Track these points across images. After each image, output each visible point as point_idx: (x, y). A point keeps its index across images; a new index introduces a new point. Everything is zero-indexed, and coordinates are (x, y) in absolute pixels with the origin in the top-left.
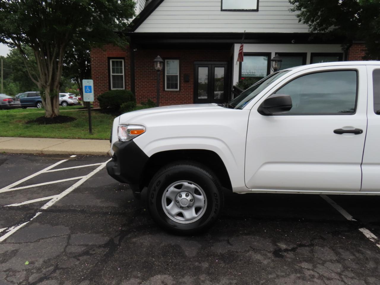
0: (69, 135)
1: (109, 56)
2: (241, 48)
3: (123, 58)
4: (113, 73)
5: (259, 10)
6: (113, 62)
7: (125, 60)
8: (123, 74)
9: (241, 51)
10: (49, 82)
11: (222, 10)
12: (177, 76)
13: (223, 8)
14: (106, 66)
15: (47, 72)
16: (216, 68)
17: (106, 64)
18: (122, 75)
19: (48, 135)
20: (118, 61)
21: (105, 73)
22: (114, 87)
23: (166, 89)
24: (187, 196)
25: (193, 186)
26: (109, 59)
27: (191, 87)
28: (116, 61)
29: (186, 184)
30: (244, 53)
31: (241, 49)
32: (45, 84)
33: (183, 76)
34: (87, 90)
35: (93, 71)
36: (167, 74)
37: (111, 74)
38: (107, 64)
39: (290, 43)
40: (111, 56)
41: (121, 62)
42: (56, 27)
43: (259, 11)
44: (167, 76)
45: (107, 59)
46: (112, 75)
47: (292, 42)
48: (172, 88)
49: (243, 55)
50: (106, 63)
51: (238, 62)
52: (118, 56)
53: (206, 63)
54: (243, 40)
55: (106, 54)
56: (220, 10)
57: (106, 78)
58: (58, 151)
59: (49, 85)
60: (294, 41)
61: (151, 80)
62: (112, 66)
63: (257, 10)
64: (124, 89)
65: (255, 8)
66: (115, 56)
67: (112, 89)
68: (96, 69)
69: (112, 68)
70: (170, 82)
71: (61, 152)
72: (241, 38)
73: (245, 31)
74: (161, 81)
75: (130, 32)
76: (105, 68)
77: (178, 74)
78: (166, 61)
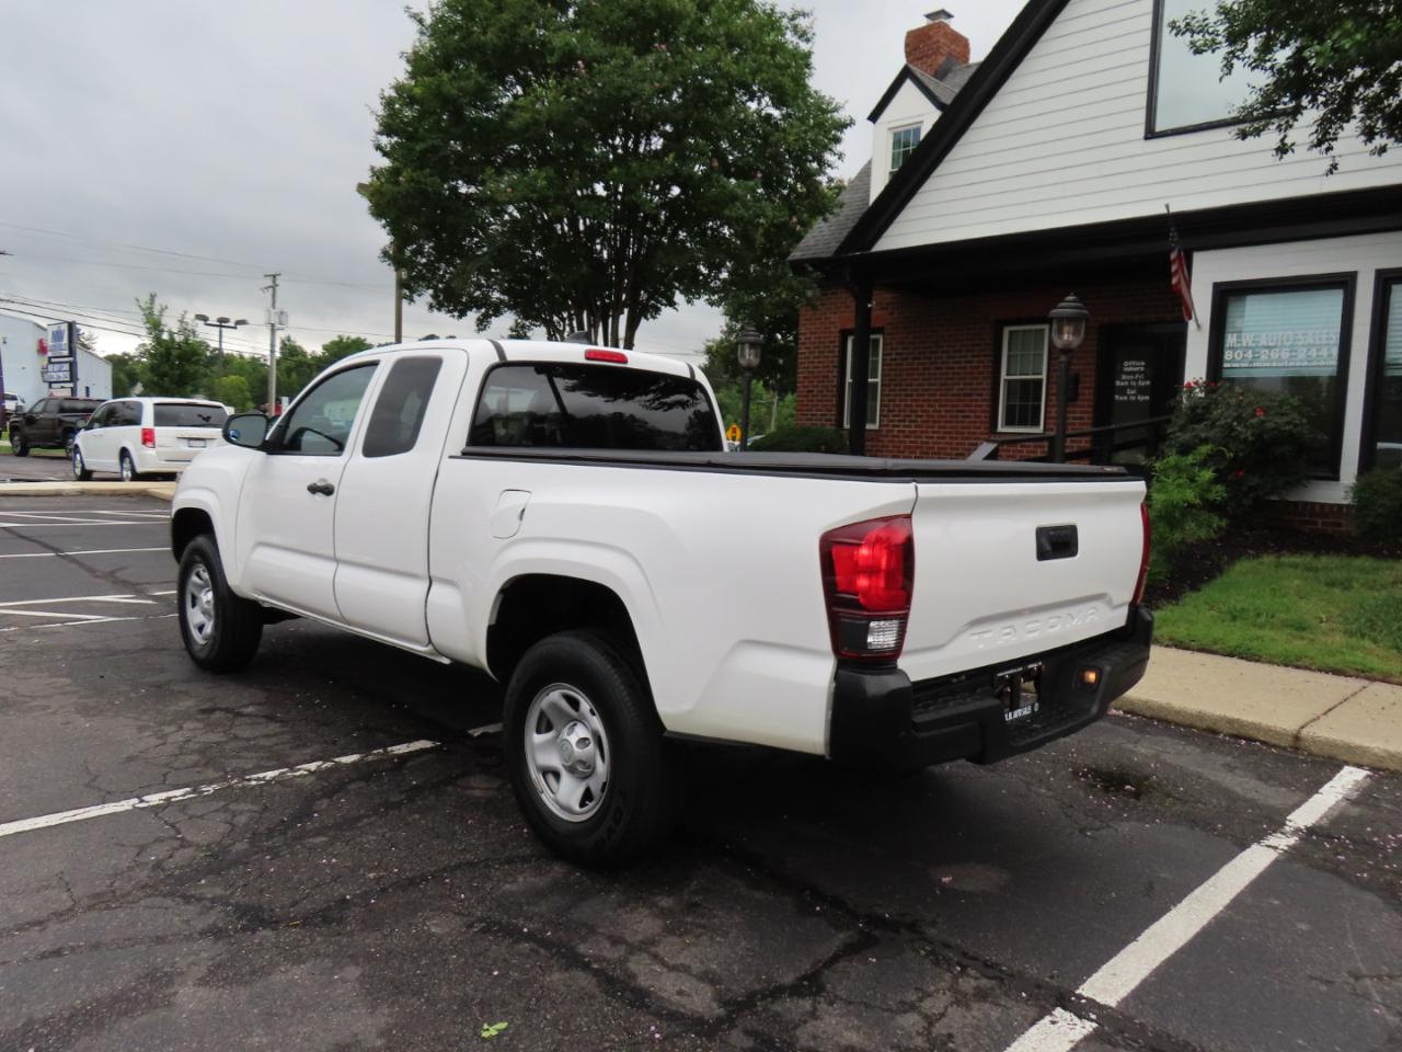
1: (844, 327)
3: (882, 330)
4: (852, 377)
7: (887, 337)
8: (879, 379)
11: (1148, 136)
12: (1040, 381)
14: (835, 356)
17: (835, 352)
18: (877, 383)
21: (831, 379)
23: (1000, 429)
26: (845, 334)
27: (1082, 418)
31: (1176, 272)
35: (803, 373)
36: (1008, 374)
37: (848, 379)
40: (848, 327)
41: (878, 340)
44: (1009, 382)
45: (838, 334)
46: (850, 383)
48: (1023, 423)
50: (835, 347)
55: (837, 320)
56: (1142, 136)
57: (832, 391)
61: (953, 395)
62: (853, 357)
64: (876, 426)
67: (846, 424)
68: (809, 367)
69: (853, 363)
70: (1017, 403)
73: (1167, 206)
74: (983, 400)
75: (851, 254)
76: (832, 362)
77: (1044, 376)
78: (1006, 331)
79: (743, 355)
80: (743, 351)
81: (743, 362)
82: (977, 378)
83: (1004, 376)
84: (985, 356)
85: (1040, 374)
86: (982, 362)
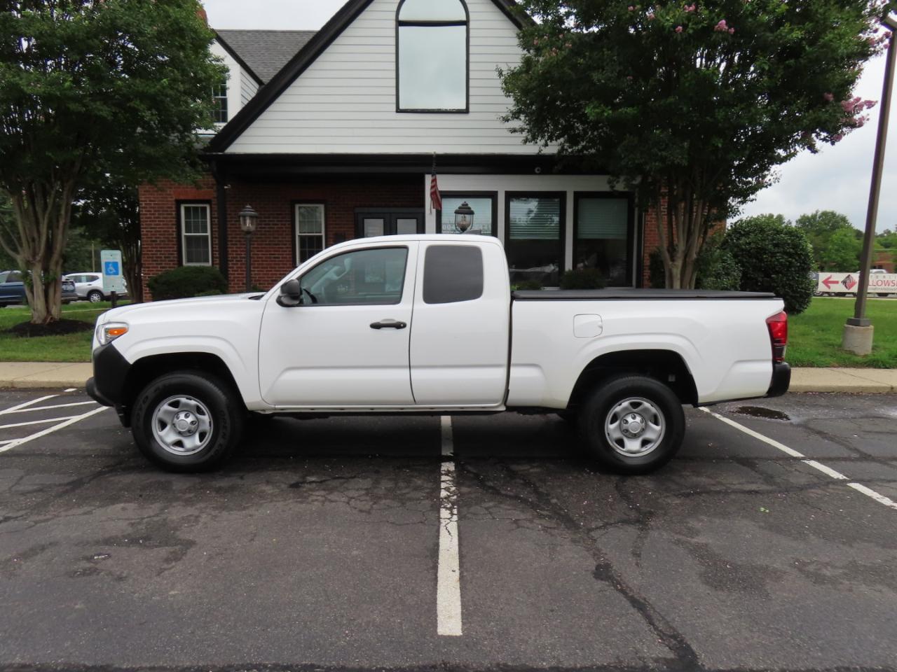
0: (74, 356)
1: (177, 198)
2: (434, 183)
3: (208, 202)
4: (186, 232)
5: (471, 110)
6: (187, 209)
7: (213, 206)
8: (209, 234)
9: (433, 190)
10: (40, 255)
11: (399, 111)
12: (321, 237)
13: (402, 107)
14: (173, 218)
15: (36, 235)
16: (399, 221)
17: (172, 214)
18: (207, 236)
19: (31, 355)
20: (197, 208)
21: (171, 232)
22: (189, 260)
24: (187, 416)
25: (193, 402)
26: (179, 203)
28: (193, 207)
29: (183, 400)
30: (441, 192)
31: (434, 186)
32: (31, 259)
33: (331, 236)
34: (111, 270)
35: (145, 228)
36: (300, 233)
37: (184, 233)
38: (174, 213)
39: (533, 173)
40: (182, 197)
41: (205, 208)
42: (50, 154)
43: (470, 114)
44: (301, 237)
45: (174, 203)
46: (185, 236)
47: (536, 171)
49: (439, 197)
50: (171, 211)
51: (434, 211)
52: (197, 198)
53: (380, 210)
54: (433, 168)
55: (172, 193)
56: (395, 110)
57: (173, 241)
58: (43, 382)
59: (40, 261)
60: (538, 170)
61: (266, 244)
62: (186, 218)
63: (466, 111)
64: (210, 264)
65: (463, 107)
66: (190, 197)
67: (185, 263)
68: (151, 224)
69: (186, 222)
70: (307, 249)
71: (48, 383)
72: (430, 165)
74: (287, 248)
75: (214, 153)
76: (171, 221)
77: (323, 234)
78: (297, 206)
79: (245, 223)
80: (245, 221)
81: (244, 228)
82: (282, 235)
83: (298, 233)
84: (286, 221)
85: (321, 232)
86: (285, 225)
